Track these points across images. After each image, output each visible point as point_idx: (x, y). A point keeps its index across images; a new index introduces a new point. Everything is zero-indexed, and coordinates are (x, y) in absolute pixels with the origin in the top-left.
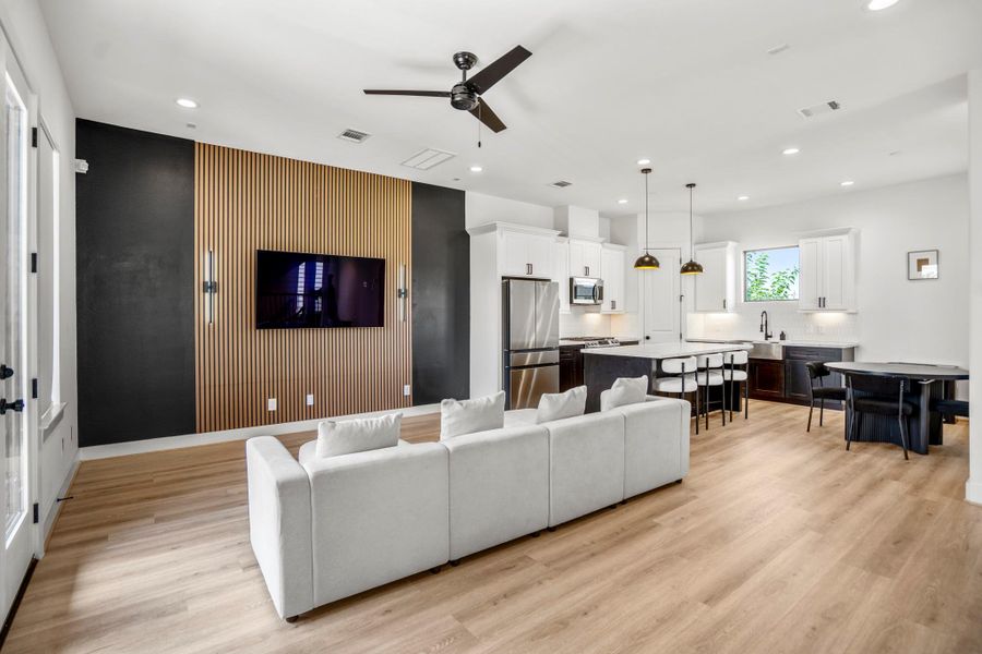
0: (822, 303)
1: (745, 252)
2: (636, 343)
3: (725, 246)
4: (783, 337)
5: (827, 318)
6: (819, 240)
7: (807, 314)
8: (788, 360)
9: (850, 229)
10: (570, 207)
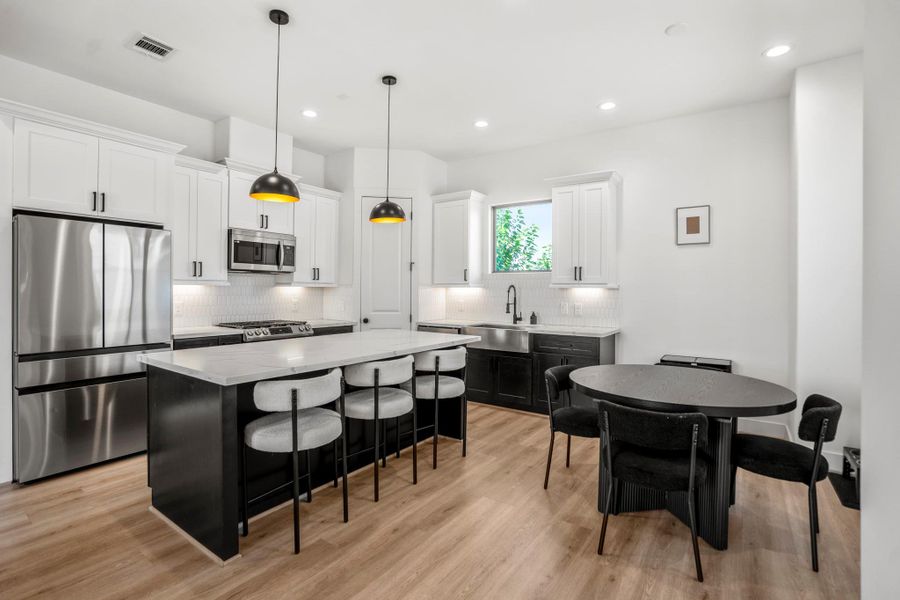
0: (578, 274)
1: (494, 208)
2: (348, 329)
3: (468, 197)
4: (534, 319)
5: (586, 295)
6: (575, 188)
7: (563, 289)
8: (535, 354)
9: (611, 173)
10: (233, 119)
